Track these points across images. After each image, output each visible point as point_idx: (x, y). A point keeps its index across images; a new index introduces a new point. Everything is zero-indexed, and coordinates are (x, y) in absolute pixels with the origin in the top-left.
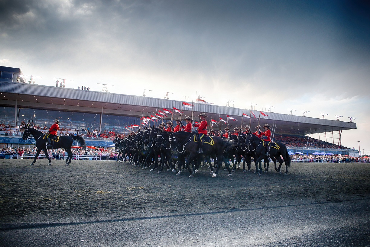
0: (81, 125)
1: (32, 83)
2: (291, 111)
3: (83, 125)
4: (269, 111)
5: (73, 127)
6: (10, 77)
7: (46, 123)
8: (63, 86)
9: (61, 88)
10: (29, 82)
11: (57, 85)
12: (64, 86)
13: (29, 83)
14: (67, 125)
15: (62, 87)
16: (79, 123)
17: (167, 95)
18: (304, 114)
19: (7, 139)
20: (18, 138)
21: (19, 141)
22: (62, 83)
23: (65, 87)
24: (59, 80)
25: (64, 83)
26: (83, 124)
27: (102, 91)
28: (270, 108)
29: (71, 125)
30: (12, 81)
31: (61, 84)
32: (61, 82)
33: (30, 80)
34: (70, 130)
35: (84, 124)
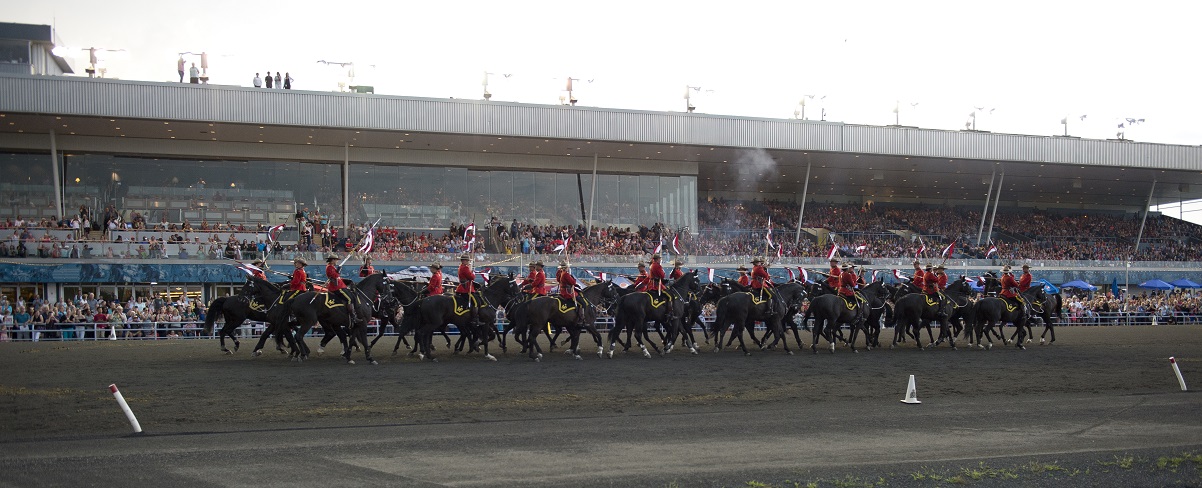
0: (280, 207)
1: (97, 75)
2: (1064, 122)
3: (288, 207)
4: (968, 124)
5: (253, 216)
6: (24, 58)
7: (157, 204)
8: (201, 79)
9: (195, 85)
10: (87, 71)
11: (181, 73)
12: (205, 79)
13: (87, 75)
14: (230, 210)
15: (200, 82)
16: (271, 200)
17: (570, 89)
18: (1121, 130)
19: (42, 270)
20: (78, 265)
21: (81, 273)
22: (198, 66)
23: (208, 82)
24: (185, 58)
25: (204, 66)
26: (284, 201)
27: (339, 90)
28: (973, 115)
29: (243, 210)
30: (29, 70)
31: (193, 69)
32: (193, 64)
33: (89, 66)
34: (242, 229)
35: (288, 203)
